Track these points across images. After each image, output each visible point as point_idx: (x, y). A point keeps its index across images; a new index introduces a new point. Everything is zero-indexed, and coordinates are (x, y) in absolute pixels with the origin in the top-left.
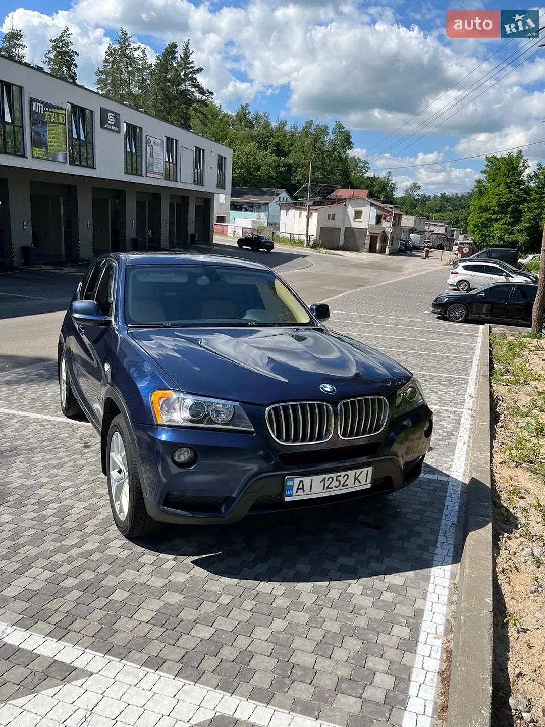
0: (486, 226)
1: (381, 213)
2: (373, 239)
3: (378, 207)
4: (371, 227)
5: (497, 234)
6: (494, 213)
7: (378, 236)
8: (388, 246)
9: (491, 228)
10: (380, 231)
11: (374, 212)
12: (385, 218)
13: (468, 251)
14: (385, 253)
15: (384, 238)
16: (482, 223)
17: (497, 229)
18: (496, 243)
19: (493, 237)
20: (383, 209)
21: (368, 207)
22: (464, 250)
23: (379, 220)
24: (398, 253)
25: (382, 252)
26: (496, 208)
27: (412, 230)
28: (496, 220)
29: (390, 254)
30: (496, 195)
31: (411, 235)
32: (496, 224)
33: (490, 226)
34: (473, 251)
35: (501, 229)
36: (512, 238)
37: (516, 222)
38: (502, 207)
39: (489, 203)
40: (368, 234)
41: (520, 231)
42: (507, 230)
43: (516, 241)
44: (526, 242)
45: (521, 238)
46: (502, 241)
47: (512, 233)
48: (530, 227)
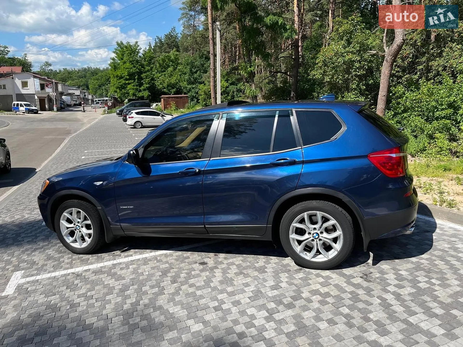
1: (43, 82)
2: (42, 101)
3: (40, 79)
4: (37, 93)
5: (131, 92)
6: (127, 80)
7: (45, 99)
8: (55, 106)
9: (127, 89)
10: (46, 95)
11: (37, 82)
12: (47, 86)
13: (111, 104)
14: (54, 110)
15: (50, 100)
16: (121, 85)
17: (131, 89)
18: (131, 98)
19: (129, 93)
20: (44, 79)
21: (32, 79)
22: (108, 104)
23: (42, 87)
24: (60, 110)
25: (51, 109)
26: (128, 77)
27: (62, 94)
28: (129, 84)
29: (58, 110)
30: (126, 69)
31: (63, 97)
32: (129, 87)
33: (126, 87)
34: (114, 104)
35: (133, 89)
36: (140, 94)
37: (141, 85)
38: (131, 76)
39: (123, 74)
40: (36, 98)
41: (144, 90)
42: (137, 89)
43: (143, 96)
44: (149, 96)
45: (146, 94)
46: (134, 97)
47: (140, 91)
48: (149, 87)
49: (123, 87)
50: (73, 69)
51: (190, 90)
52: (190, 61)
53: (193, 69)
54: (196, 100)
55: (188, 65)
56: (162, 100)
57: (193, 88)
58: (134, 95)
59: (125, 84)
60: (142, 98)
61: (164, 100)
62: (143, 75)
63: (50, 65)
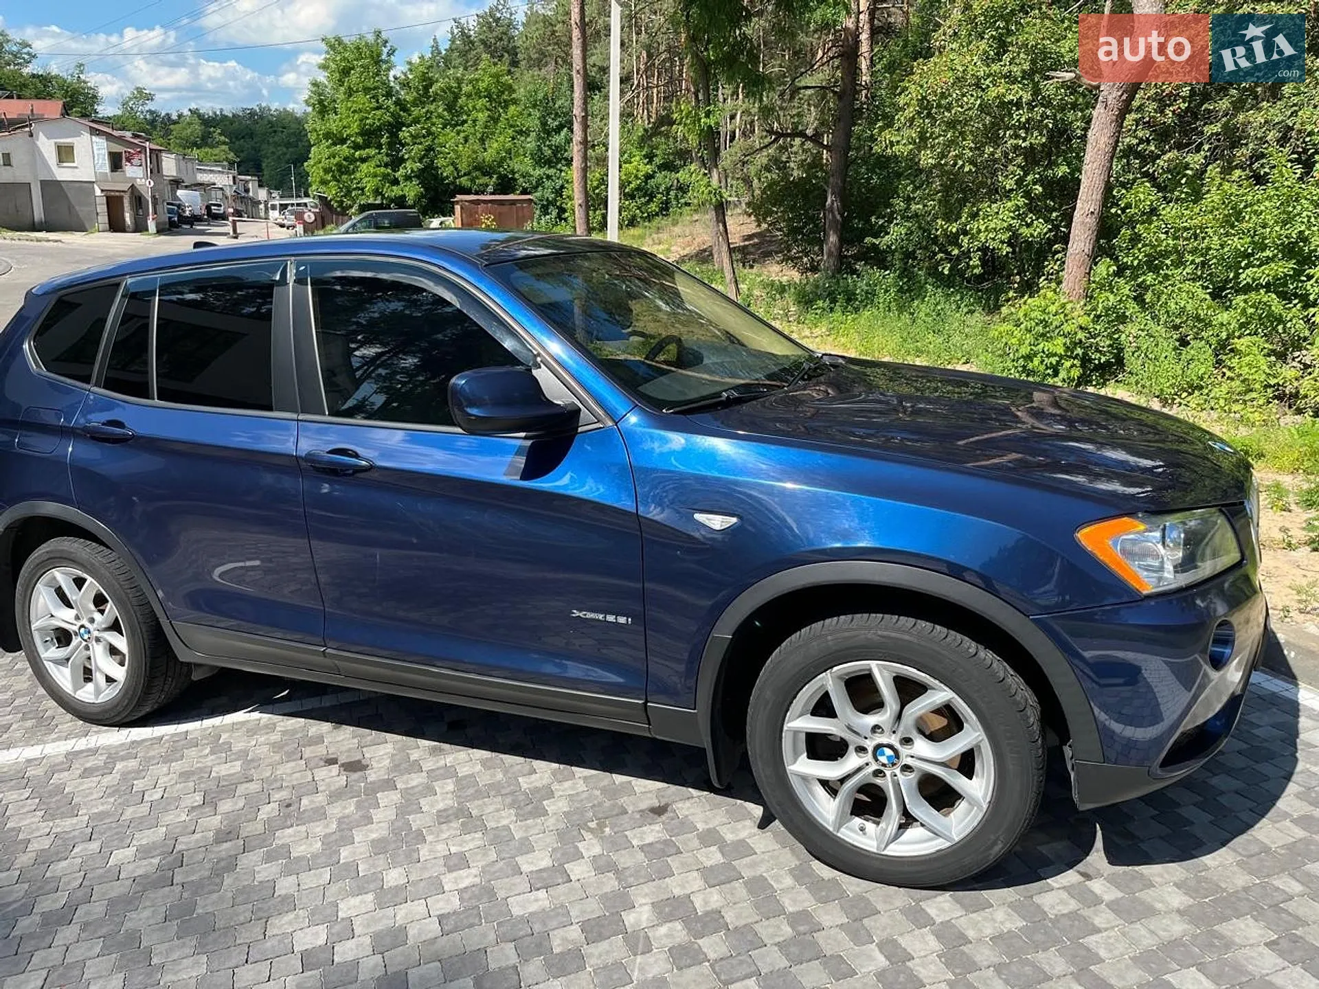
0: (348, 172)
1: (117, 148)
2: (113, 202)
3: (109, 137)
4: (101, 179)
5: (369, 185)
6: (357, 147)
7: (122, 197)
8: (151, 217)
9: (358, 175)
10: (126, 187)
11: (101, 147)
12: (128, 160)
13: (313, 218)
14: (147, 230)
15: (138, 201)
16: (339, 165)
17: (367, 174)
18: (371, 201)
19: (362, 189)
20: (120, 140)
21: (86, 136)
22: (306, 216)
23: (116, 162)
24: (169, 230)
25: (140, 227)
26: (360, 140)
27: (176, 183)
28: (363, 160)
29: (160, 231)
30: (354, 112)
31: (180, 193)
32: (364, 167)
33: (354, 172)
34: (323, 218)
35: (375, 176)
36: (396, 191)
37: (397, 162)
38: (370, 136)
39: (345, 127)
40: (98, 192)
41: (408, 178)
42: (385, 176)
43: (404, 196)
44: (420, 197)
45: (411, 191)
46: (379, 198)
47: (395, 182)
48: (422, 171)
49: (343, 170)
50: (218, 113)
51: (539, 183)
52: (540, 96)
53: (550, 121)
54: (555, 213)
55: (534, 106)
56: (458, 208)
57: (549, 177)
58: (377, 192)
59: (350, 160)
60: (400, 201)
61: (462, 208)
62: (404, 134)
63: (150, 97)
